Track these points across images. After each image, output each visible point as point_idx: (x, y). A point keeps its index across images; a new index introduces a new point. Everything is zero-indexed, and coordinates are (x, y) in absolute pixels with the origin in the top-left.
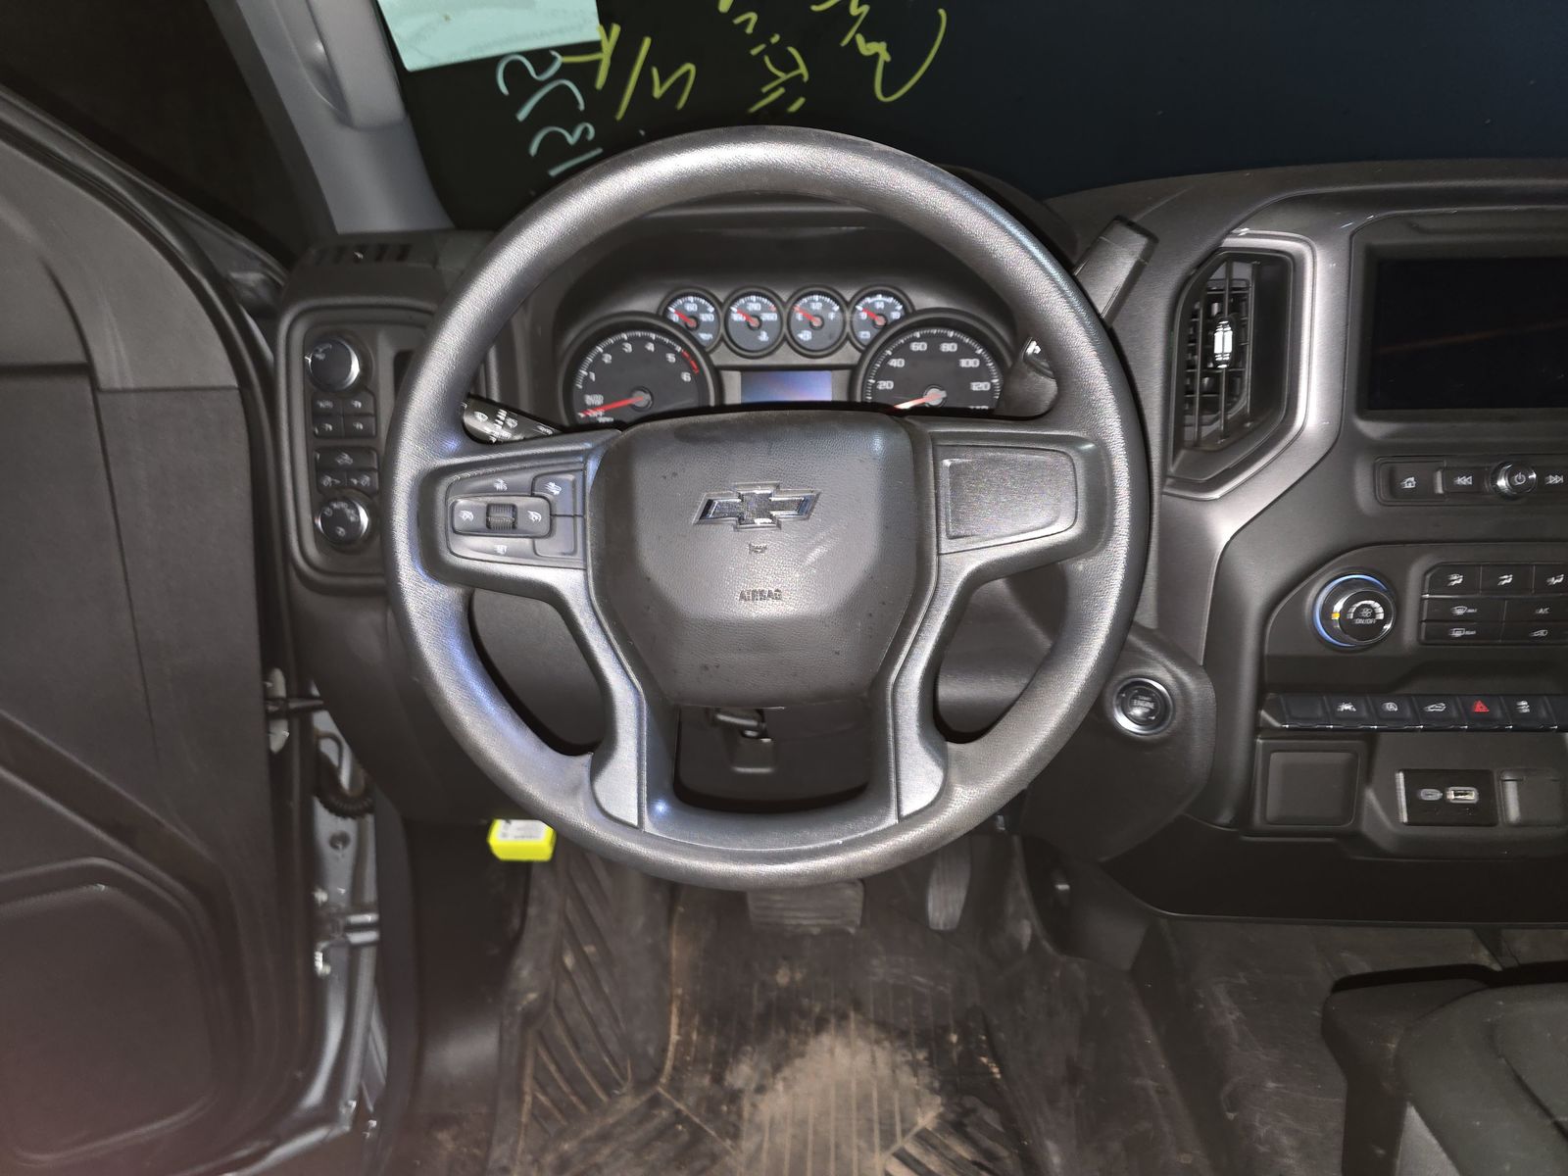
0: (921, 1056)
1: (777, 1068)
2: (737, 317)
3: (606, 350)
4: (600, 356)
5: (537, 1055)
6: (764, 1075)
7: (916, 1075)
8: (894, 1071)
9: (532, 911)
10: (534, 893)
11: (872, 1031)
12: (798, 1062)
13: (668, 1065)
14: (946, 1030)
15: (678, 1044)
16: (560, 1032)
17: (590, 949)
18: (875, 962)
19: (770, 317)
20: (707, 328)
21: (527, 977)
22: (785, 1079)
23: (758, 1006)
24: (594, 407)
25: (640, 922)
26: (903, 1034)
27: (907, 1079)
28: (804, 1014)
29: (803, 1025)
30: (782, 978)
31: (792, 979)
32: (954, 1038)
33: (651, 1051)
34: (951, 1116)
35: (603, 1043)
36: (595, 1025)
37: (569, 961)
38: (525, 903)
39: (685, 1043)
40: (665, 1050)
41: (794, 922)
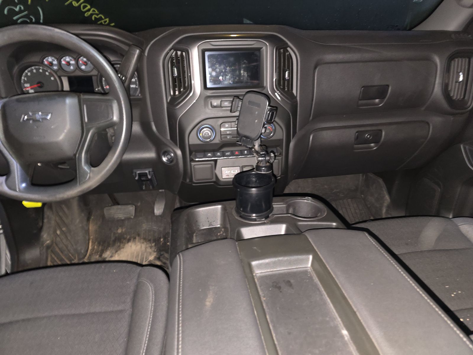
0: (153, 244)
1: (116, 252)
2: (63, 62)
3: (29, 72)
4: (27, 74)
5: (51, 256)
6: (113, 253)
7: (151, 248)
8: (146, 249)
9: (45, 221)
10: (45, 216)
11: (142, 241)
12: (122, 250)
13: (88, 254)
14: (160, 238)
15: (91, 249)
16: (57, 250)
17: (64, 229)
18: (144, 225)
19: (73, 62)
20: (55, 65)
21: (46, 237)
22: (118, 254)
23: (113, 238)
24: (28, 87)
25: (78, 221)
26: (149, 240)
27: (149, 250)
28: (125, 239)
29: (124, 241)
30: (120, 231)
31: (122, 231)
32: (162, 240)
33: (83, 251)
34: (158, 256)
35: (69, 251)
36: (67, 247)
37: (58, 232)
38: (43, 219)
39: (93, 249)
40: (87, 251)
41: (117, 217)
